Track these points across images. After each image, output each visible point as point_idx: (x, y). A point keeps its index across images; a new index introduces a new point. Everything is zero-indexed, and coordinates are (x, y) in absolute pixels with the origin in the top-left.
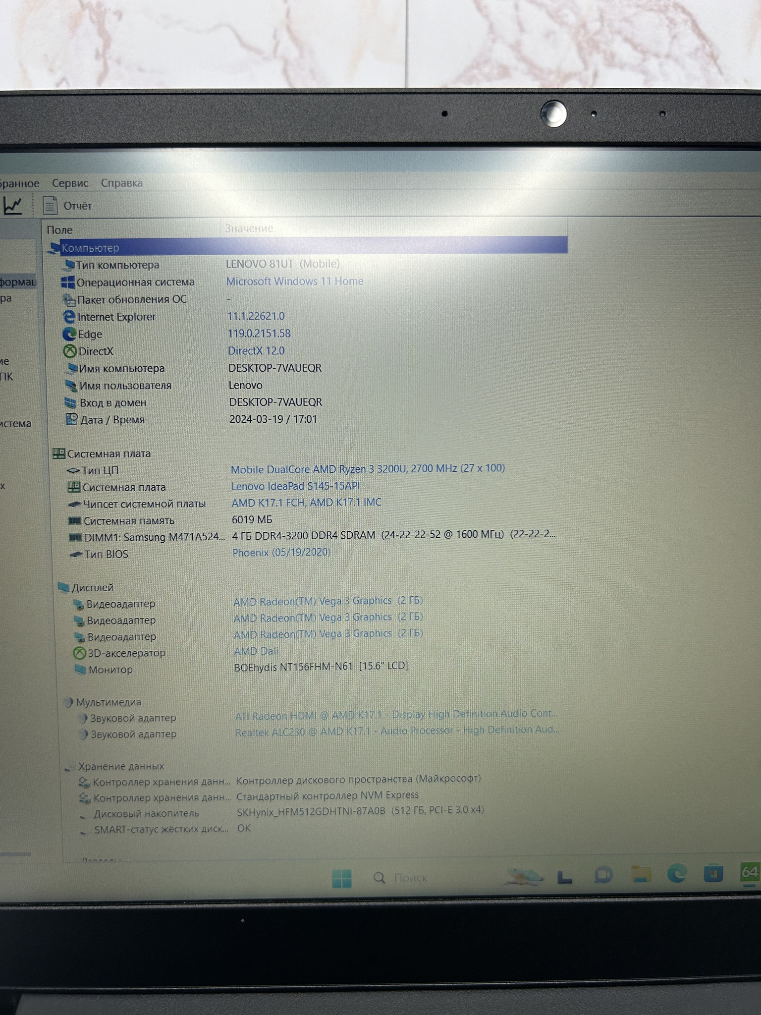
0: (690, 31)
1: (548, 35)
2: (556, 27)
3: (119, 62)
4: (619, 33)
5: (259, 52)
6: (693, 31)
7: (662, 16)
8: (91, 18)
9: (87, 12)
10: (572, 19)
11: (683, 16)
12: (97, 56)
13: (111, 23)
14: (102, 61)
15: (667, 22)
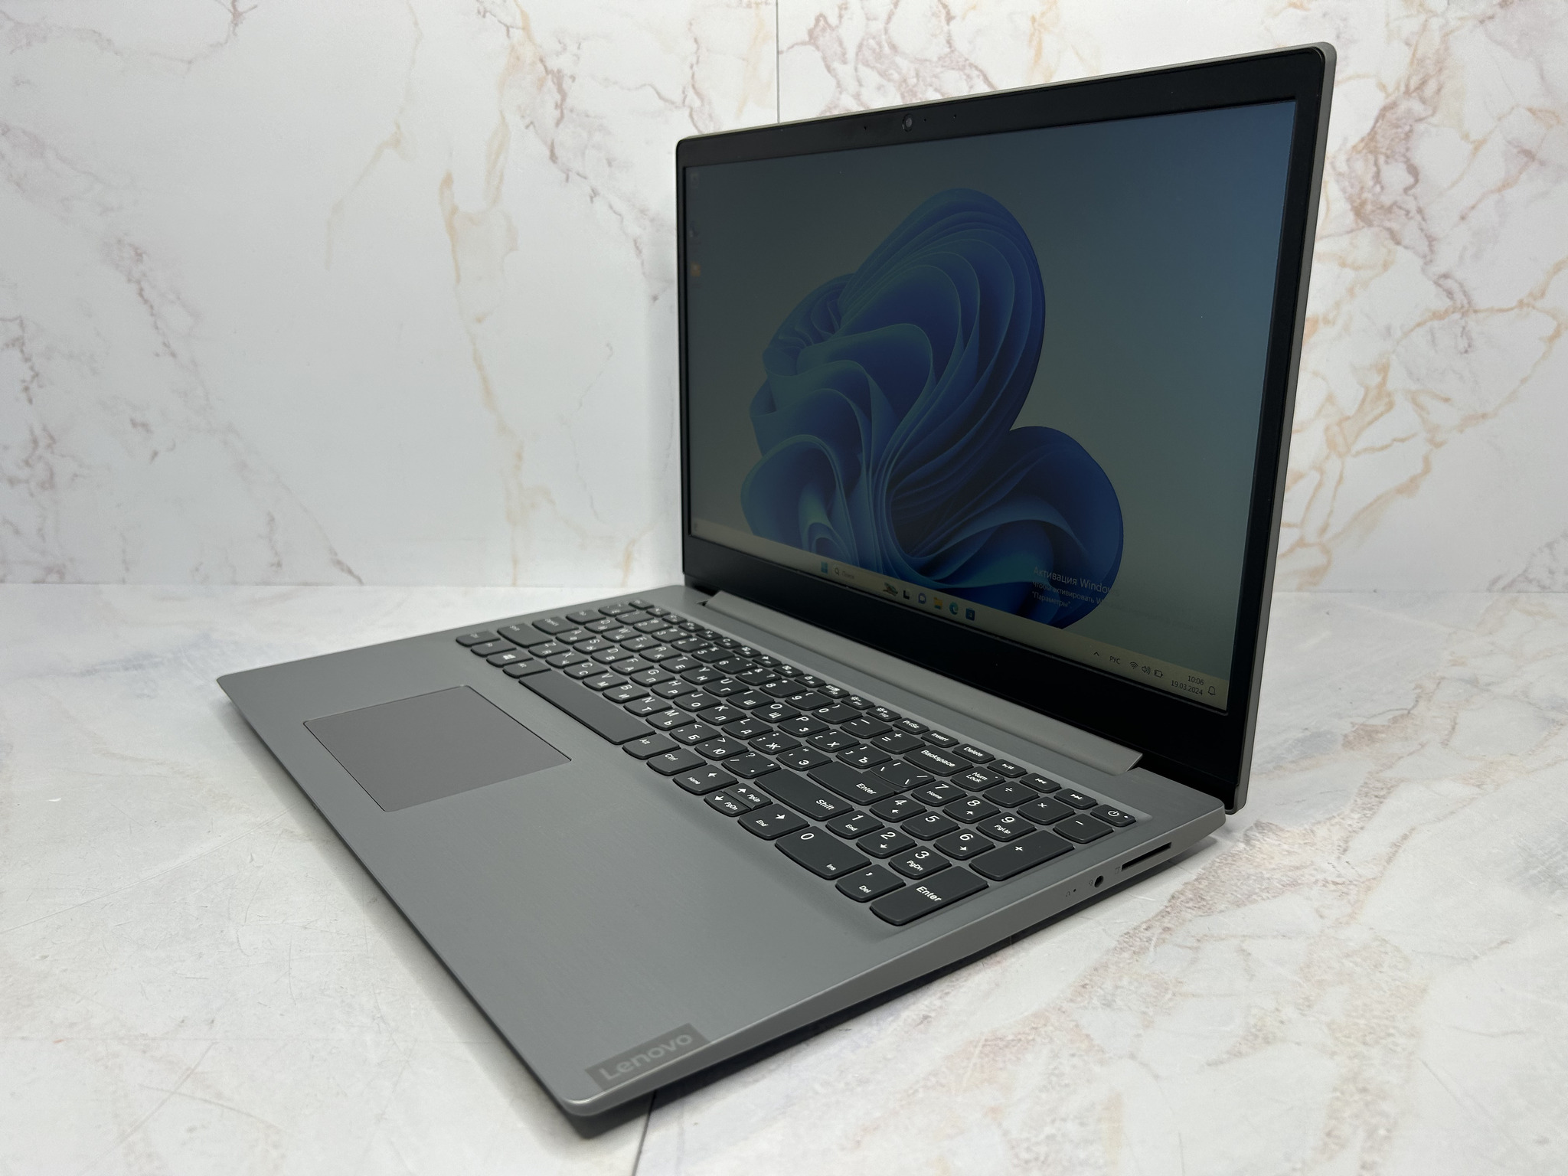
0: (982, 83)
1: (879, 88)
2: (884, 82)
3: (572, 111)
4: (931, 86)
5: (673, 103)
6: (985, 82)
7: (961, 73)
8: (553, 81)
9: (550, 76)
10: (896, 76)
11: (975, 73)
12: (556, 106)
13: (567, 83)
14: (559, 111)
15: (965, 77)
